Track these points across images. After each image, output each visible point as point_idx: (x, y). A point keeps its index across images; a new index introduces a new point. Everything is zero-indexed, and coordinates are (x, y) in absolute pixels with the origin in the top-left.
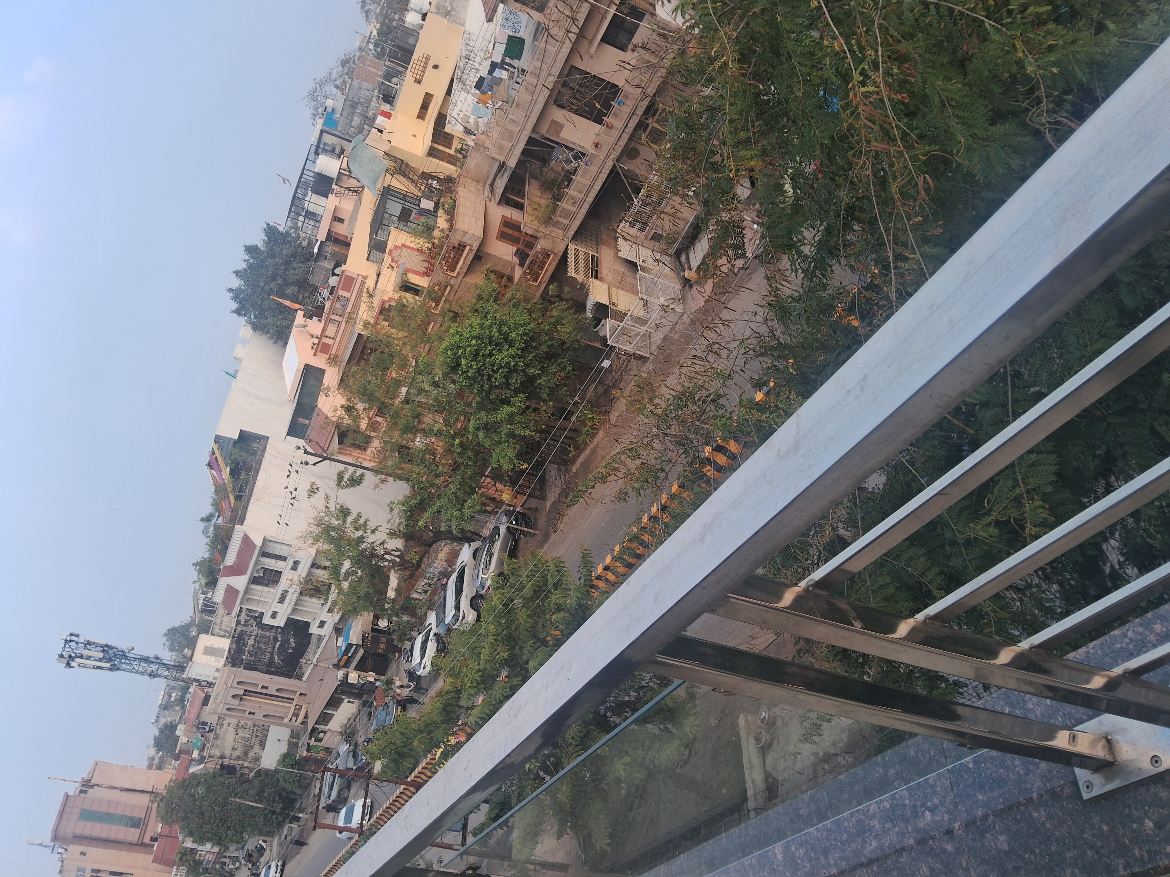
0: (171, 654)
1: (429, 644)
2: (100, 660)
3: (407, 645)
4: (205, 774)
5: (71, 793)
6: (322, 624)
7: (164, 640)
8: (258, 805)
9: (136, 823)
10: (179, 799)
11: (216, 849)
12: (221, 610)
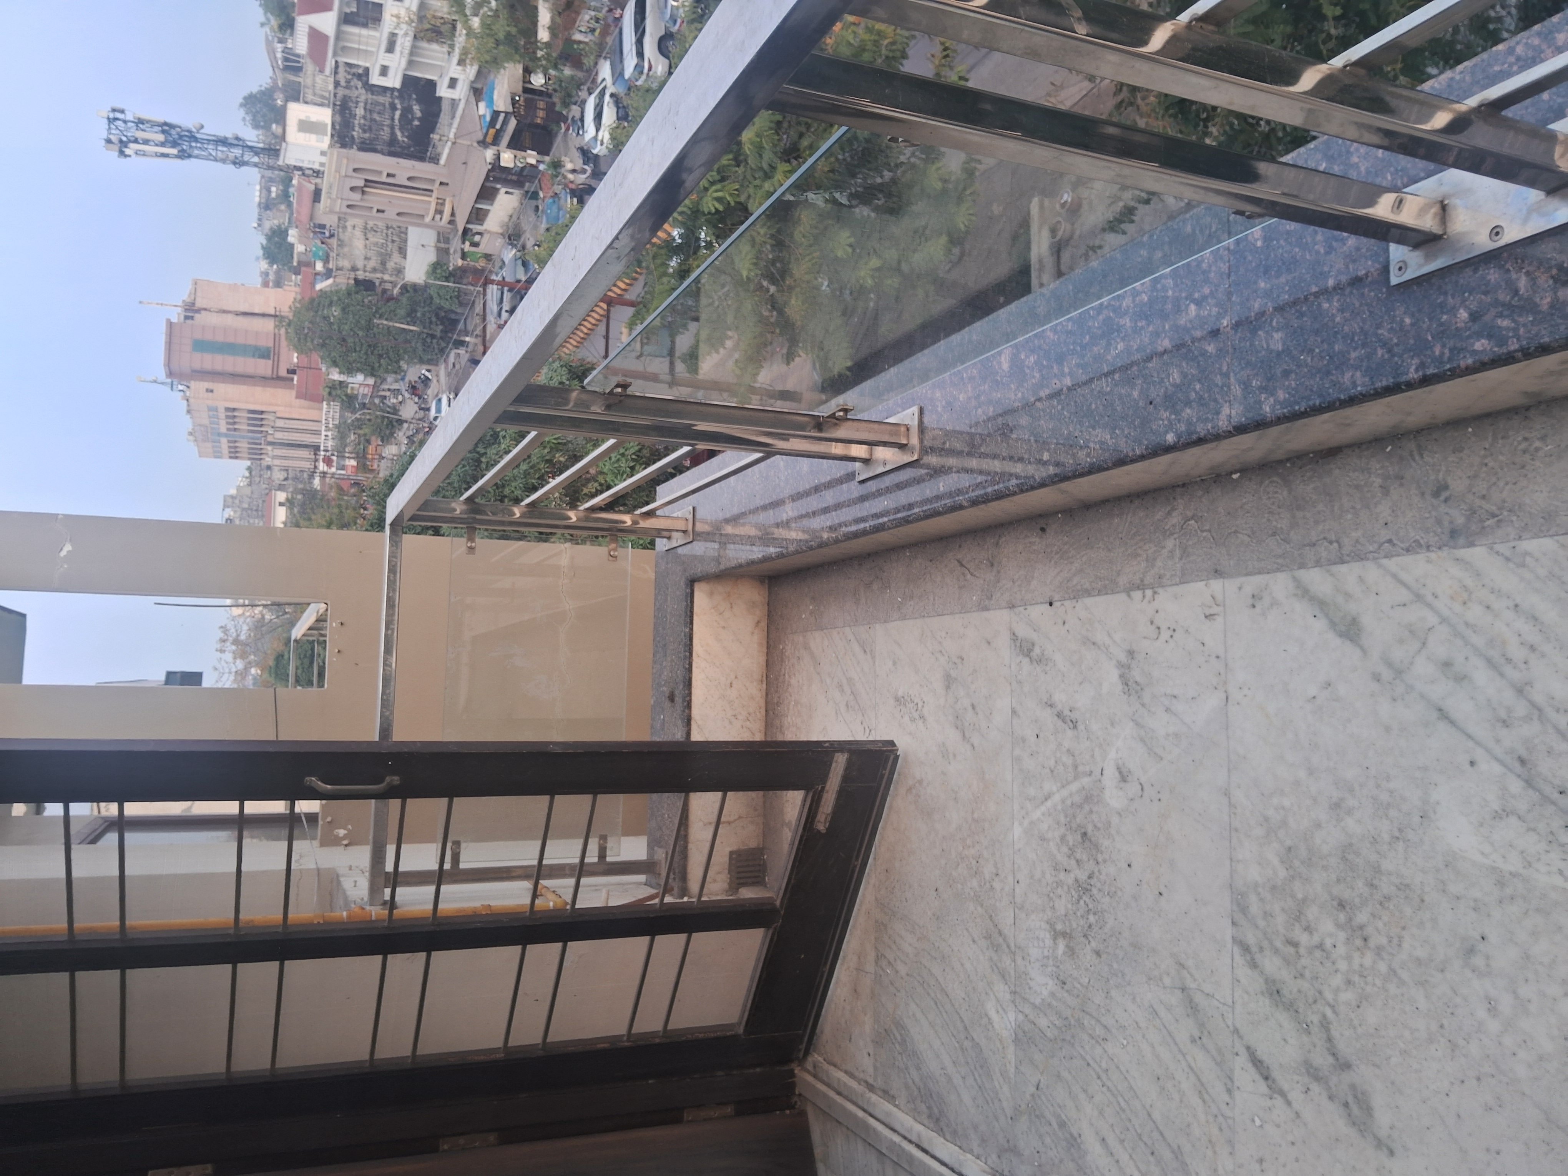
0: (256, 132)
1: (605, 108)
2: (162, 144)
3: (575, 110)
4: (337, 292)
5: (175, 320)
6: (453, 83)
7: (242, 113)
8: (412, 328)
9: (264, 354)
10: (311, 322)
11: (371, 381)
12: (309, 67)
